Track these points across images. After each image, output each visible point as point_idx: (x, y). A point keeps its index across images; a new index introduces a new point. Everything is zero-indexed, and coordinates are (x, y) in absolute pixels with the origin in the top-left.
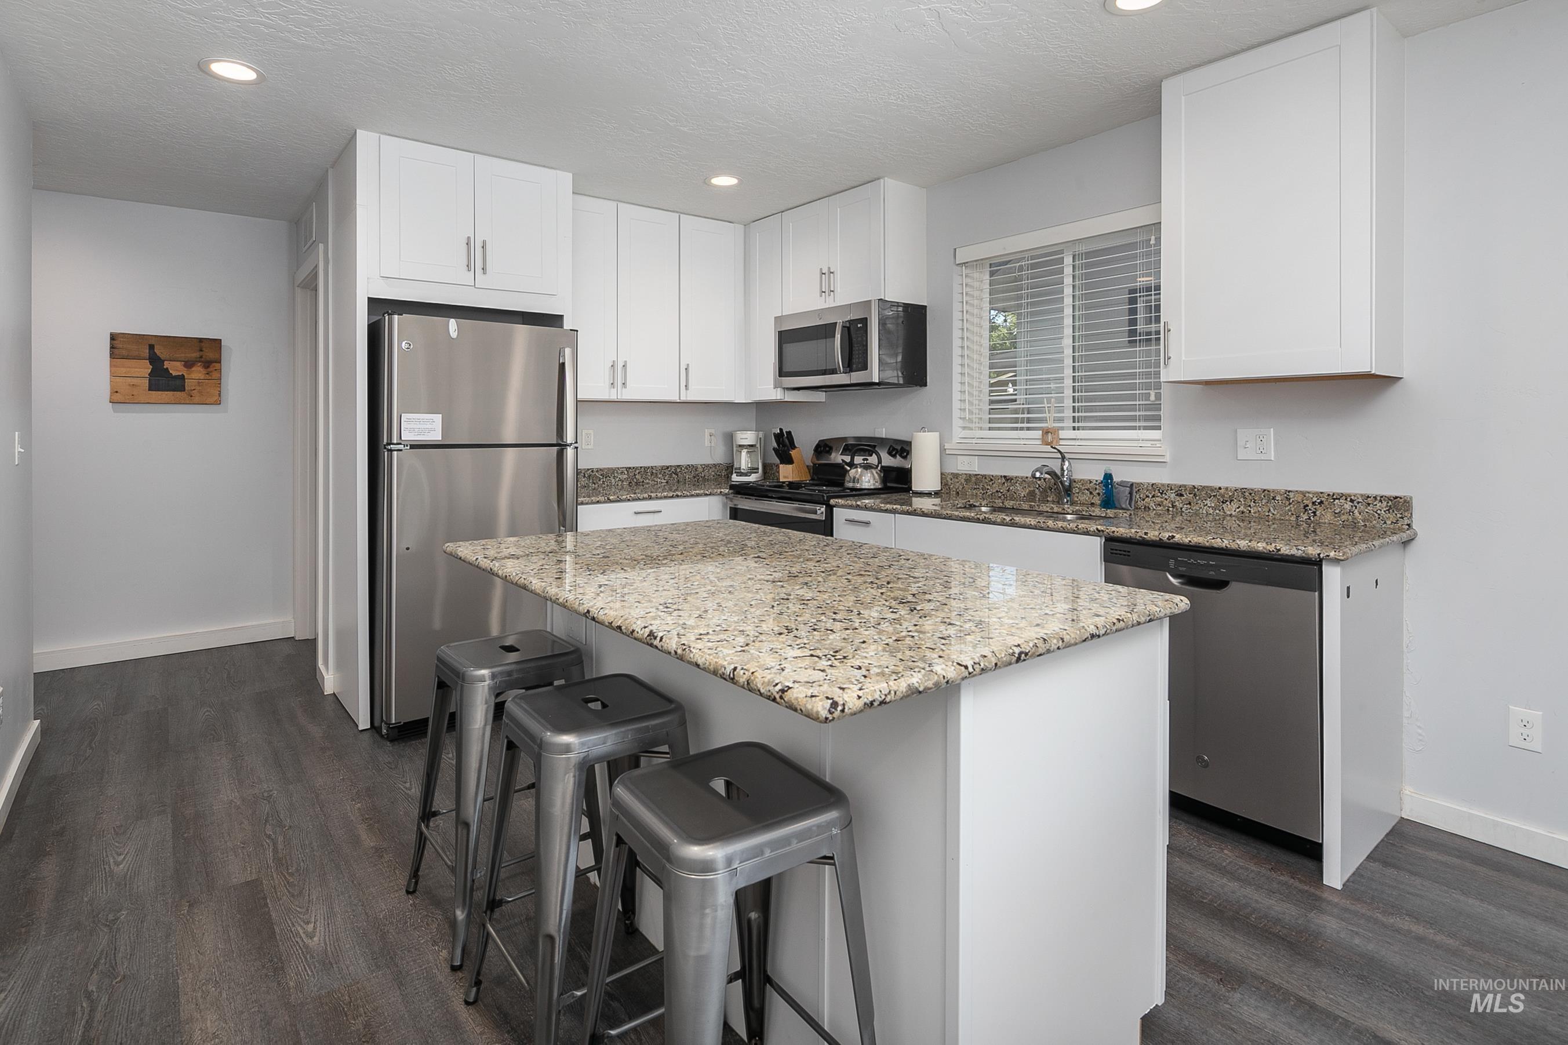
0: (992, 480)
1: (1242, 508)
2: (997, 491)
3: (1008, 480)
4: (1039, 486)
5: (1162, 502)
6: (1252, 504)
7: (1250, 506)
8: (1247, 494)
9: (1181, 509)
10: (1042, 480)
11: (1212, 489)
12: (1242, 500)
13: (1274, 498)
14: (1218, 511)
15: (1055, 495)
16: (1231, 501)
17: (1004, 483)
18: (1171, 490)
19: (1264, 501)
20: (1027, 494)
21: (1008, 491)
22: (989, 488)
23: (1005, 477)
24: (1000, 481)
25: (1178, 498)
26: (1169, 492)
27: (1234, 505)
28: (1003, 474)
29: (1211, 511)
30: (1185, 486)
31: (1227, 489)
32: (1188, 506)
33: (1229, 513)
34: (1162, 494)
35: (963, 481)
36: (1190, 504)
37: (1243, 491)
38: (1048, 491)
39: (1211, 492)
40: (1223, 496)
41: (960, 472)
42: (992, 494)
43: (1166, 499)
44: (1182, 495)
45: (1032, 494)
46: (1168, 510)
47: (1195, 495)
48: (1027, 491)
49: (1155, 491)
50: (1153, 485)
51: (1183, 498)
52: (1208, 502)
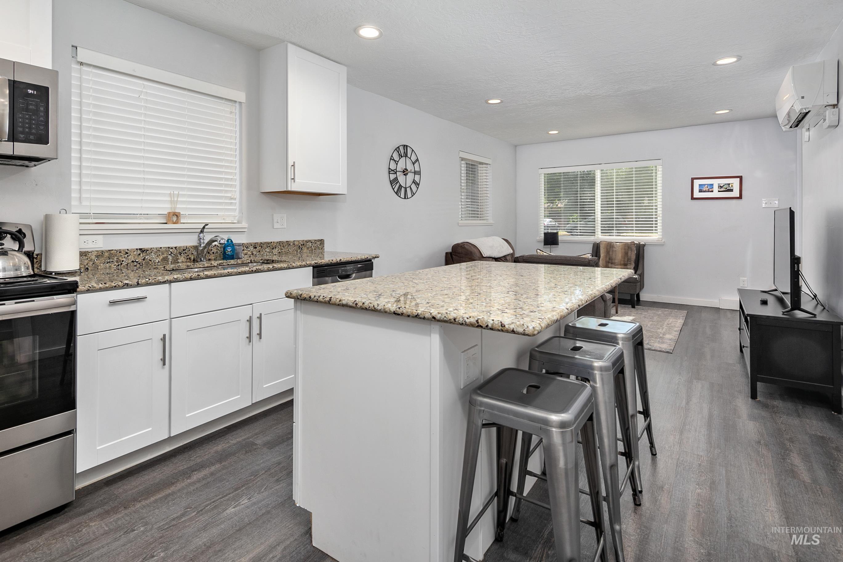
0: (127, 253)
1: (279, 251)
2: (133, 262)
3: (143, 251)
4: (172, 253)
5: (247, 253)
6: (283, 248)
7: (282, 249)
8: (281, 244)
9: (256, 255)
10: (174, 249)
11: (268, 243)
12: (279, 247)
13: (290, 245)
14: (270, 254)
15: (184, 257)
16: (276, 248)
17: (140, 254)
18: (251, 245)
19: (287, 246)
20: (161, 260)
21: (144, 260)
22: (124, 259)
23: (140, 249)
24: (135, 253)
25: (254, 249)
26: (250, 247)
27: (277, 250)
28: (138, 248)
29: (268, 254)
30: (257, 243)
31: (274, 242)
32: (259, 253)
33: (275, 254)
34: (247, 248)
35: (93, 257)
36: (259, 252)
37: (280, 242)
38: (179, 255)
39: (268, 244)
40: (272, 246)
41: (89, 250)
42: (127, 265)
43: (249, 251)
44: (256, 248)
45: (165, 259)
46: (250, 256)
47: (262, 247)
48: (161, 257)
49: (244, 247)
50: (243, 244)
51: (256, 249)
52: (267, 250)
